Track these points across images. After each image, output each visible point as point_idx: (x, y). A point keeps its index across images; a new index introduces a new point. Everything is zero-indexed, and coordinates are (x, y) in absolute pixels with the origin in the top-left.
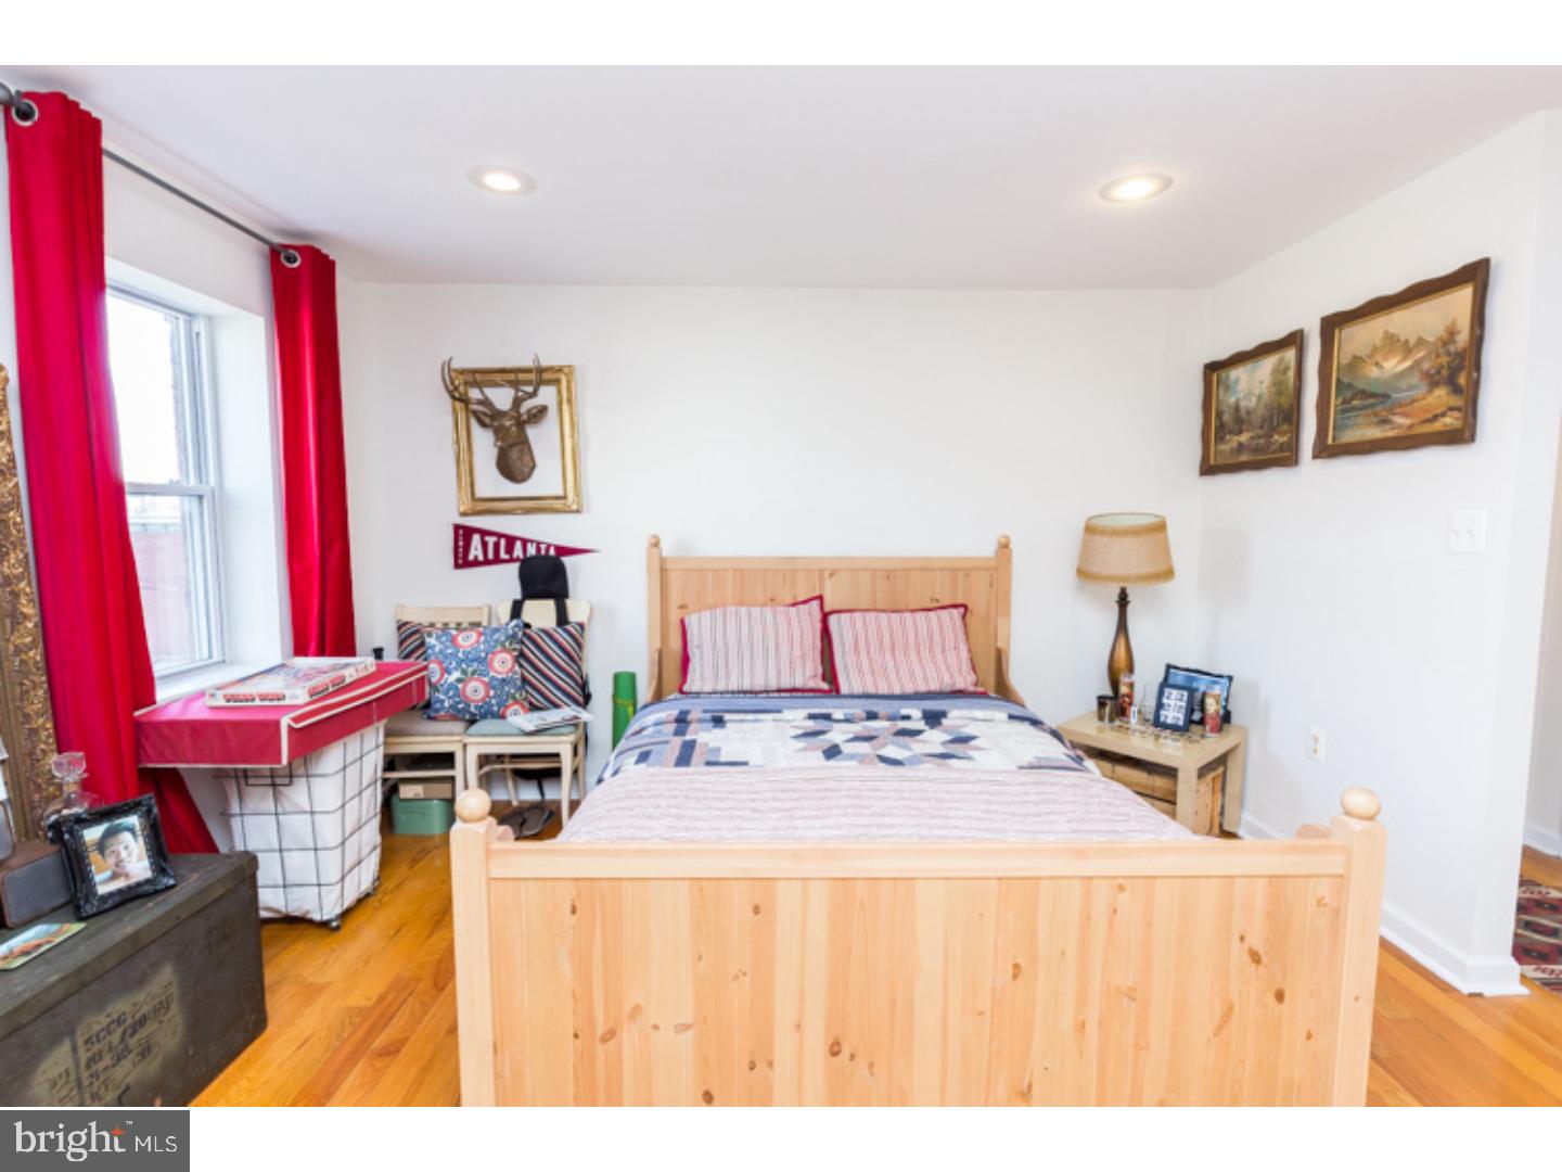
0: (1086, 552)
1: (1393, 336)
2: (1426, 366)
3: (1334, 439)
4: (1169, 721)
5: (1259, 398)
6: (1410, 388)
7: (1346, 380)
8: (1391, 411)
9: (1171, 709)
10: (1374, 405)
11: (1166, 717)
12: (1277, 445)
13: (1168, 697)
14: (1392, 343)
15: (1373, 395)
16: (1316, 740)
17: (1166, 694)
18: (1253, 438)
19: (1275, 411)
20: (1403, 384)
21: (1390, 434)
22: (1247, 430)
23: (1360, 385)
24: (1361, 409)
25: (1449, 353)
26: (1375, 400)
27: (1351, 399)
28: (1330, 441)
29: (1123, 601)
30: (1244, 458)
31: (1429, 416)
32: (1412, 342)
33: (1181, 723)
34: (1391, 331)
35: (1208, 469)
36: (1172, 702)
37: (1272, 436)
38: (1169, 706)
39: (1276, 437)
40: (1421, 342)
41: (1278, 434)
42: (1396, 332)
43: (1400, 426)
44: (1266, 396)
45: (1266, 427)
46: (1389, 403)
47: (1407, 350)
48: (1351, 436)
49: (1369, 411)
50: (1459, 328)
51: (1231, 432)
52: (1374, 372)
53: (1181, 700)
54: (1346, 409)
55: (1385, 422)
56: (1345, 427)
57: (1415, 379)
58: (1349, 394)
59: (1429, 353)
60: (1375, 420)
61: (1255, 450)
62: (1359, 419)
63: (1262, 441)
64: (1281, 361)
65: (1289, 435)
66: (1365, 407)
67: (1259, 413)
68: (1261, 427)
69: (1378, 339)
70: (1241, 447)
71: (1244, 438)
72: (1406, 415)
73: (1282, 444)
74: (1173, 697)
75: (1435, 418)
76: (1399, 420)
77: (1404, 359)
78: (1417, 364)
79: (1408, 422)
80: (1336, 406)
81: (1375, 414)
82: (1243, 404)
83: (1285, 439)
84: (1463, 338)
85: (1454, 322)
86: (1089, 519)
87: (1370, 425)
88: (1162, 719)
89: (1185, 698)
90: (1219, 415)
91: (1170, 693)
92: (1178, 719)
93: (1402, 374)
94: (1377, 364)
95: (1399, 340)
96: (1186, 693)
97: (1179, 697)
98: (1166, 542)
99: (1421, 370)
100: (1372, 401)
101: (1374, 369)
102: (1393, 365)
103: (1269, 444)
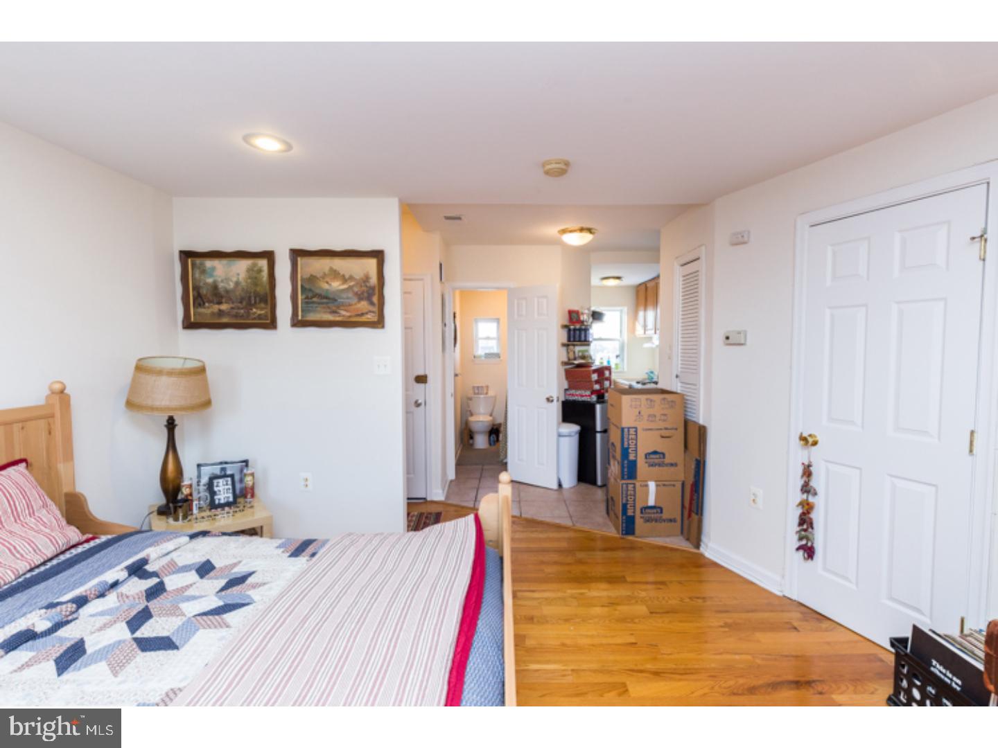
0: (134, 387)
1: (335, 271)
2: (356, 289)
3: (302, 316)
4: (222, 501)
5: (237, 283)
6: (348, 298)
7: (307, 286)
8: (338, 307)
9: (222, 493)
10: (327, 303)
11: (219, 500)
12: (256, 315)
13: (217, 486)
14: (335, 274)
15: (326, 298)
16: (307, 480)
17: (215, 484)
18: (232, 308)
19: (252, 294)
20: (344, 295)
21: (338, 319)
22: (226, 303)
23: (318, 291)
24: (319, 303)
25: (366, 286)
26: (329, 300)
27: (312, 298)
28: (300, 318)
29: (171, 425)
30: (225, 320)
31: (360, 313)
32: (347, 277)
33: (231, 499)
34: (335, 268)
35: (189, 325)
36: (221, 488)
37: (252, 310)
38: (220, 491)
39: (254, 310)
40: (351, 278)
41: (257, 308)
42: (338, 269)
43: (343, 316)
44: (244, 284)
45: (244, 303)
46: (336, 303)
47: (345, 280)
48: (312, 317)
49: (324, 306)
50: (371, 276)
51: (210, 302)
52: (326, 286)
53: (227, 484)
54: (308, 301)
55: (334, 312)
56: (309, 311)
57: (350, 295)
58: (310, 295)
59: (357, 284)
60: (329, 310)
61: (236, 316)
62: (319, 309)
63: (242, 311)
64: (255, 265)
65: (266, 310)
66: (322, 303)
67: (238, 293)
68: (241, 302)
69: (327, 270)
70: (221, 313)
71: (224, 307)
72: (346, 310)
73: (260, 315)
74: (221, 484)
75: (362, 314)
76: (343, 313)
77: (343, 284)
78: (350, 288)
79: (348, 314)
80: (302, 299)
81: (329, 308)
82: (221, 285)
83: (263, 312)
84: (374, 280)
85: (368, 272)
86: (140, 360)
87: (325, 312)
88: (217, 502)
89: (230, 482)
90: (196, 288)
91: (218, 483)
92: (228, 497)
93: (343, 290)
94: (327, 283)
95: (339, 274)
96: (229, 479)
97: (225, 483)
98: (205, 381)
99: (353, 291)
100: (325, 301)
101: (326, 284)
102: (336, 285)
103: (248, 315)
